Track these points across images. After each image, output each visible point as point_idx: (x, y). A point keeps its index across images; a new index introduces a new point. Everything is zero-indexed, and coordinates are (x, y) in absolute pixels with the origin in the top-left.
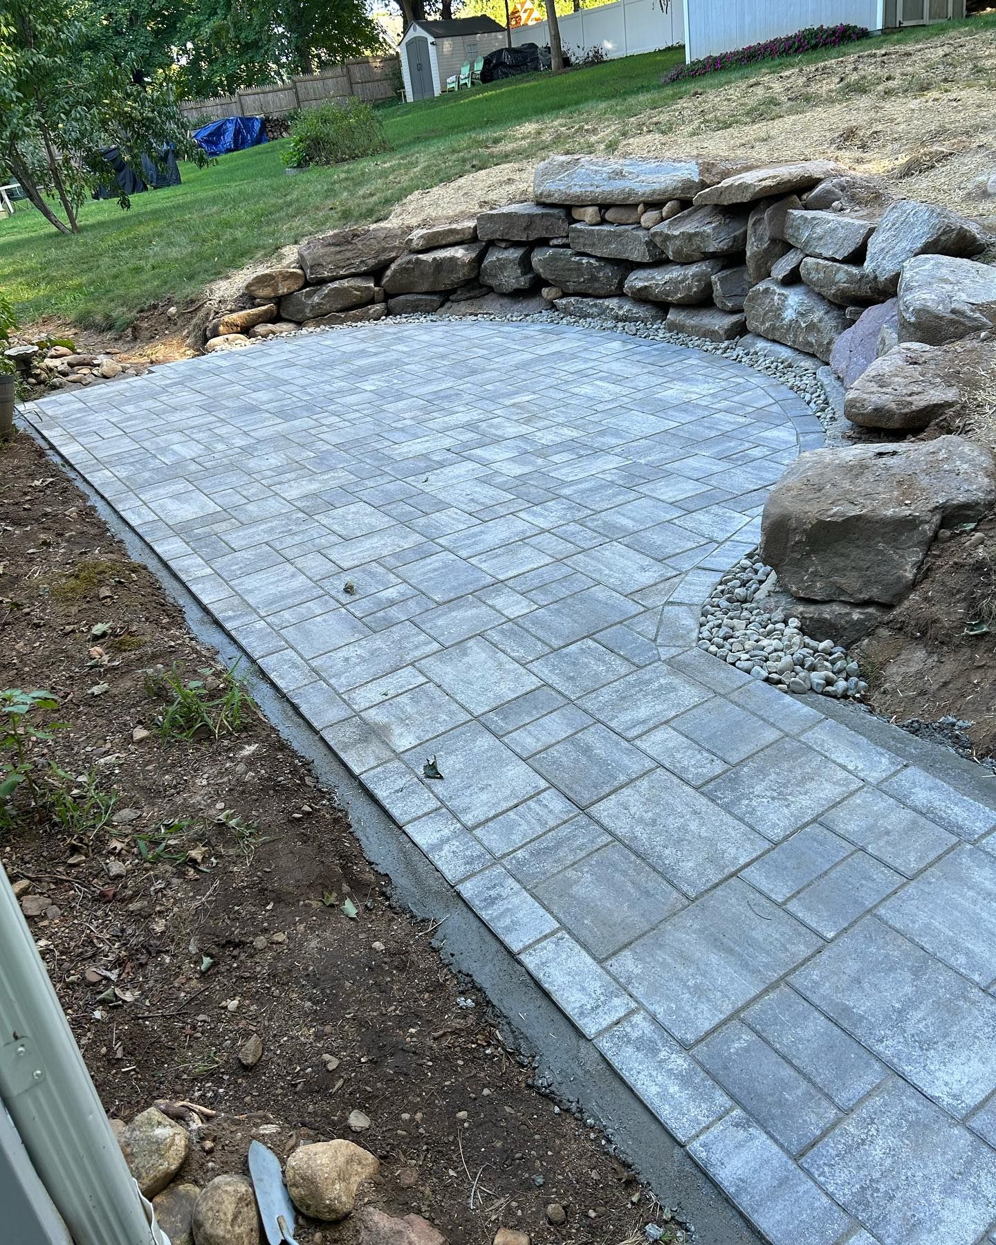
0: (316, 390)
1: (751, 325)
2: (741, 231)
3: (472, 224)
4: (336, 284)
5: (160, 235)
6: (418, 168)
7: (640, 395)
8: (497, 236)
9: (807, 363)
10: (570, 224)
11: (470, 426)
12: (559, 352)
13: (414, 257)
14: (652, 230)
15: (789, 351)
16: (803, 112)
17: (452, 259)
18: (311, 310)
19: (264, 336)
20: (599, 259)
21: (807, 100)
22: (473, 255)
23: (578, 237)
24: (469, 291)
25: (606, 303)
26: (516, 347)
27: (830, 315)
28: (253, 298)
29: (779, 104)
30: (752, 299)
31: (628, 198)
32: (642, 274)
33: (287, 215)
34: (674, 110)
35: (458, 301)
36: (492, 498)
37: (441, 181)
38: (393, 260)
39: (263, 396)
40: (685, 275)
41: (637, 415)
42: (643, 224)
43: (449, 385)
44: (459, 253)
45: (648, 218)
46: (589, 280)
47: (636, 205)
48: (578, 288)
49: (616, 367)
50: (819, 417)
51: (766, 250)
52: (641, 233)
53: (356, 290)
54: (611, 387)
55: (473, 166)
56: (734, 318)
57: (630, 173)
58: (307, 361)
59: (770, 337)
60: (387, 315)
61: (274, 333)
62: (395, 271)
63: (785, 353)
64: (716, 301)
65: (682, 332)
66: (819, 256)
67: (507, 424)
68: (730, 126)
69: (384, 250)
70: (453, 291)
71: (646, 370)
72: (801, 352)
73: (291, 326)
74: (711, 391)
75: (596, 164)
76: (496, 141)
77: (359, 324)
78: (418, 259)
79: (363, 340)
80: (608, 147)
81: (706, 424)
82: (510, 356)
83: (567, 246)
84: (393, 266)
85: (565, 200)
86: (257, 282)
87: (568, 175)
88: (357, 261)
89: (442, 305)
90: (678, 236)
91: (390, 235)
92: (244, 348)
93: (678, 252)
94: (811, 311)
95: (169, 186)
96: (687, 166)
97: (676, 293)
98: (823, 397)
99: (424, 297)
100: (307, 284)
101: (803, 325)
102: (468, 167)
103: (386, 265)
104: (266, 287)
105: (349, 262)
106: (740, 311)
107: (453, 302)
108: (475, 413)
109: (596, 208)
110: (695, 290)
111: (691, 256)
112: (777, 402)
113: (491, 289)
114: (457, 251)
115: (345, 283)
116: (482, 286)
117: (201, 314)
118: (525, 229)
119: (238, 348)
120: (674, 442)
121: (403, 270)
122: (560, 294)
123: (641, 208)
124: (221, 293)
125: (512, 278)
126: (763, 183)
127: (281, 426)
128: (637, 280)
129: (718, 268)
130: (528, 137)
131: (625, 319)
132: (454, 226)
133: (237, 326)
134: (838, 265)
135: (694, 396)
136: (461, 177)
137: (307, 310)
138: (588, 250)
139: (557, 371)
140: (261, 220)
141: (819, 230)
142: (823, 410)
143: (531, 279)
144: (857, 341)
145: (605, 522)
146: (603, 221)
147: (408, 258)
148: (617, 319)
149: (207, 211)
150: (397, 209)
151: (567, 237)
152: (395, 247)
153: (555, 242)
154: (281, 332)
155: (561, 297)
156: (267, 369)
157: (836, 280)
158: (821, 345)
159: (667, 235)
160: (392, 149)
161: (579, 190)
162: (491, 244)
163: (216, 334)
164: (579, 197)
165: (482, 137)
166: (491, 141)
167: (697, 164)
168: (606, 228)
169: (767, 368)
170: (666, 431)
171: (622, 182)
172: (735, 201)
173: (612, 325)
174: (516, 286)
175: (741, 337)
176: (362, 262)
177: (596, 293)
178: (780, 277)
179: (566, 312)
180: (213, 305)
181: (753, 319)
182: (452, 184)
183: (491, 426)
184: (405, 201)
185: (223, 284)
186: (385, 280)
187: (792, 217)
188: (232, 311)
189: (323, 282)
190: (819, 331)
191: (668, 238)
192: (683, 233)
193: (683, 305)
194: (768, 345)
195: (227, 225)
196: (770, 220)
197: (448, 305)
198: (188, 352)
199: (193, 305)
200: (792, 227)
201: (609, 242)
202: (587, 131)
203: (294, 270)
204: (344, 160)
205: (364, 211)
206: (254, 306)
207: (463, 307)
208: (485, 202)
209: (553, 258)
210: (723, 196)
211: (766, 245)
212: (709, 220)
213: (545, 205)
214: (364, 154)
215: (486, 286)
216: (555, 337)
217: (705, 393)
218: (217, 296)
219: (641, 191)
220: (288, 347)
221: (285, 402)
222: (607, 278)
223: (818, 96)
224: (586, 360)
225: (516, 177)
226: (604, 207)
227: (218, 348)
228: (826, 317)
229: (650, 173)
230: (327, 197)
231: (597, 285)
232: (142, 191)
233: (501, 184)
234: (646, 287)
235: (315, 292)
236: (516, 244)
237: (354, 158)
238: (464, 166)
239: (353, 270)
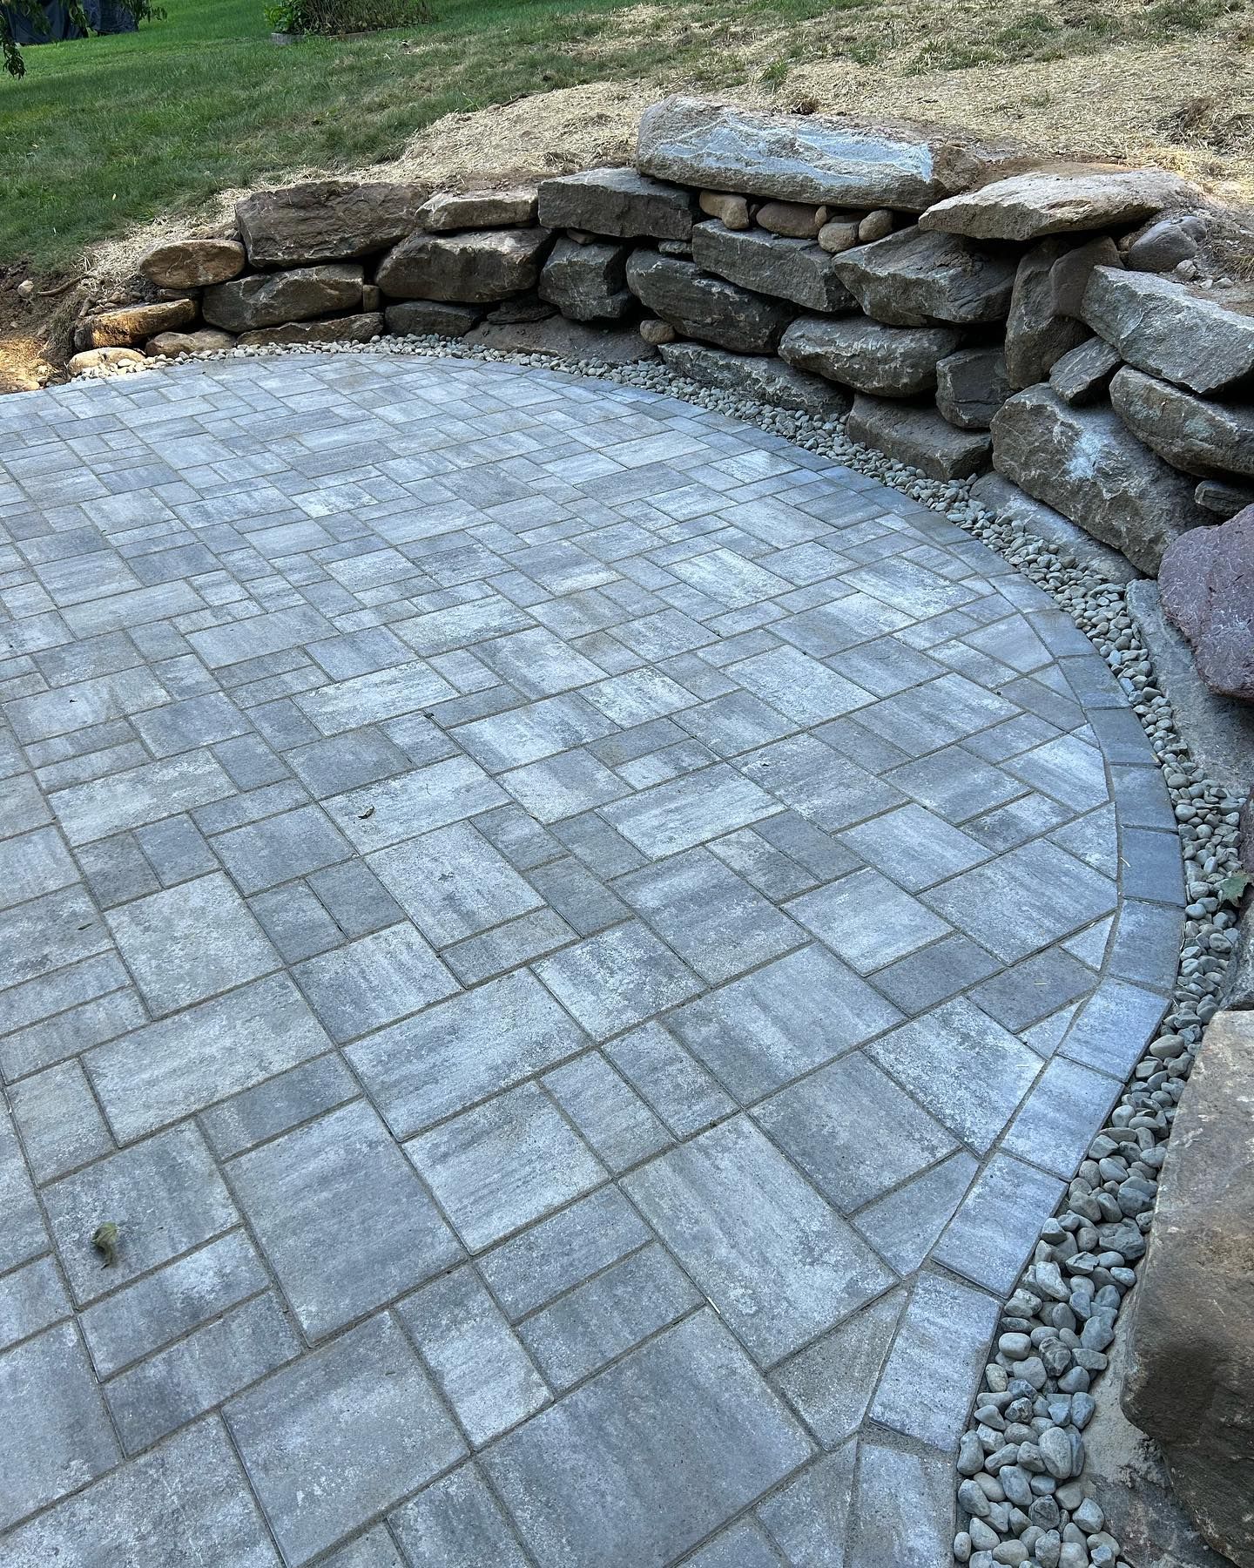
0: (219, 503)
1: (1001, 460)
2: (1001, 288)
3: (528, 195)
4: (296, 276)
5: (49, 132)
6: (461, 68)
7: (798, 602)
8: (571, 223)
9: (1103, 565)
10: (696, 220)
11: (481, 647)
12: (660, 464)
13: (430, 241)
14: (840, 258)
15: (1070, 529)
16: (1092, 52)
17: (493, 255)
18: (254, 316)
19: (172, 355)
20: (740, 290)
21: (1099, 28)
22: (529, 251)
23: (708, 247)
24: (520, 310)
25: (747, 368)
26: (587, 440)
27: (1161, 487)
28: (156, 286)
29: (1051, 29)
30: (1006, 418)
31: (800, 193)
32: (815, 329)
33: (246, 123)
34: (878, 18)
35: (500, 324)
36: (492, 899)
37: (492, 100)
38: (396, 241)
39: (123, 507)
40: (891, 352)
41: (794, 661)
42: (822, 243)
43: (460, 522)
44: (505, 244)
45: (833, 233)
46: (720, 321)
47: (814, 207)
48: (701, 333)
49: (759, 516)
50: (1141, 716)
51: (1044, 333)
52: (817, 259)
53: (332, 287)
54: (748, 569)
55: (546, 79)
56: (971, 442)
57: (808, 148)
58: (226, 424)
59: (1035, 494)
60: (381, 334)
61: (188, 351)
62: (398, 262)
63: (1063, 533)
64: (943, 405)
65: (874, 447)
66: (1155, 374)
67: (551, 650)
68: (973, 63)
69: (382, 222)
70: (494, 306)
71: (811, 534)
72: (1092, 538)
73: (219, 338)
74: (932, 611)
75: (749, 122)
76: (591, 31)
77: (334, 346)
78: (436, 246)
79: (332, 387)
80: (769, 76)
81: (925, 707)
82: (574, 463)
83: (686, 257)
84: (396, 253)
85: (690, 178)
86: (162, 260)
87: (698, 135)
88: (335, 238)
89: (474, 326)
90: (886, 279)
91: (391, 198)
92: (132, 376)
93: (881, 305)
94: (1123, 471)
95: (117, 32)
96: (913, 150)
97: (870, 378)
98: (1144, 666)
99: (445, 310)
100: (248, 269)
101: (1107, 496)
102: (537, 79)
103: (385, 248)
104: (176, 268)
105: (320, 238)
106: (982, 429)
107: (493, 323)
108: (495, 609)
109: (743, 201)
110: (905, 380)
111: (903, 317)
112: (1055, 662)
113: (556, 310)
114: (501, 241)
115: (314, 275)
116: (543, 303)
117: (69, 301)
118: (619, 217)
119: (122, 376)
120: (864, 753)
121: (410, 262)
122: (671, 335)
123: (821, 213)
124: (108, 266)
125: (592, 298)
126: (1059, 213)
127: (129, 600)
128: (803, 339)
129: (949, 347)
130: (638, 32)
131: (776, 402)
132: (500, 196)
133: (124, 333)
134: (1194, 402)
135: (900, 621)
136: (524, 96)
137: (248, 315)
138: (724, 272)
139: (654, 514)
140: (208, 126)
141: (1158, 323)
142: (1148, 699)
143: (624, 303)
144: (1230, 573)
145: (725, 1031)
146: (752, 226)
147: (420, 242)
148: (764, 399)
149: (132, 98)
150: (414, 142)
151: (689, 241)
152: (400, 220)
153: (667, 247)
154: (201, 349)
155: (672, 342)
156: (152, 436)
157: (1187, 430)
158: (1137, 539)
159: (865, 274)
160: (436, 20)
161: (715, 165)
162: (560, 234)
163: (89, 346)
164: (714, 176)
165: (570, 19)
166: (582, 29)
167: (931, 150)
168: (756, 239)
169: (1030, 562)
170: (846, 716)
171: (791, 163)
172: (997, 236)
173: (753, 411)
174: (598, 312)
175: (979, 476)
176: (342, 240)
177: (731, 346)
178: (1069, 393)
179: (679, 369)
180: (88, 286)
181: (1006, 452)
182: (508, 110)
183: (520, 651)
184: (430, 130)
185: (113, 249)
186: (381, 275)
187: (1102, 282)
188: (120, 304)
189: (275, 268)
190: (1136, 513)
191: (864, 278)
192: (894, 276)
193: (880, 399)
194: (1031, 507)
195: (154, 129)
196: (1061, 279)
197: (484, 327)
198: (43, 369)
199: (59, 282)
200: (1101, 301)
201: (760, 266)
202: (734, 35)
203: (226, 244)
204: (359, 29)
205: (362, 138)
206: (156, 300)
207: (509, 335)
208: (556, 155)
209: (661, 275)
210: (976, 224)
211: (1044, 324)
212: (943, 259)
213: (655, 181)
214: (391, 24)
215: (548, 304)
216: (656, 426)
217: (918, 612)
218: (97, 273)
219: (825, 184)
220: (205, 385)
221: (160, 530)
222: (752, 324)
223: (1117, 25)
224: (707, 492)
225: (611, 112)
226: (756, 200)
227: (87, 371)
228: (1153, 491)
229: (843, 154)
230: (312, 100)
231: (733, 333)
232: (77, 37)
233: (588, 122)
234: (818, 355)
235: (261, 285)
236: (602, 241)
237: (375, 28)
238: (532, 74)
239: (328, 254)
